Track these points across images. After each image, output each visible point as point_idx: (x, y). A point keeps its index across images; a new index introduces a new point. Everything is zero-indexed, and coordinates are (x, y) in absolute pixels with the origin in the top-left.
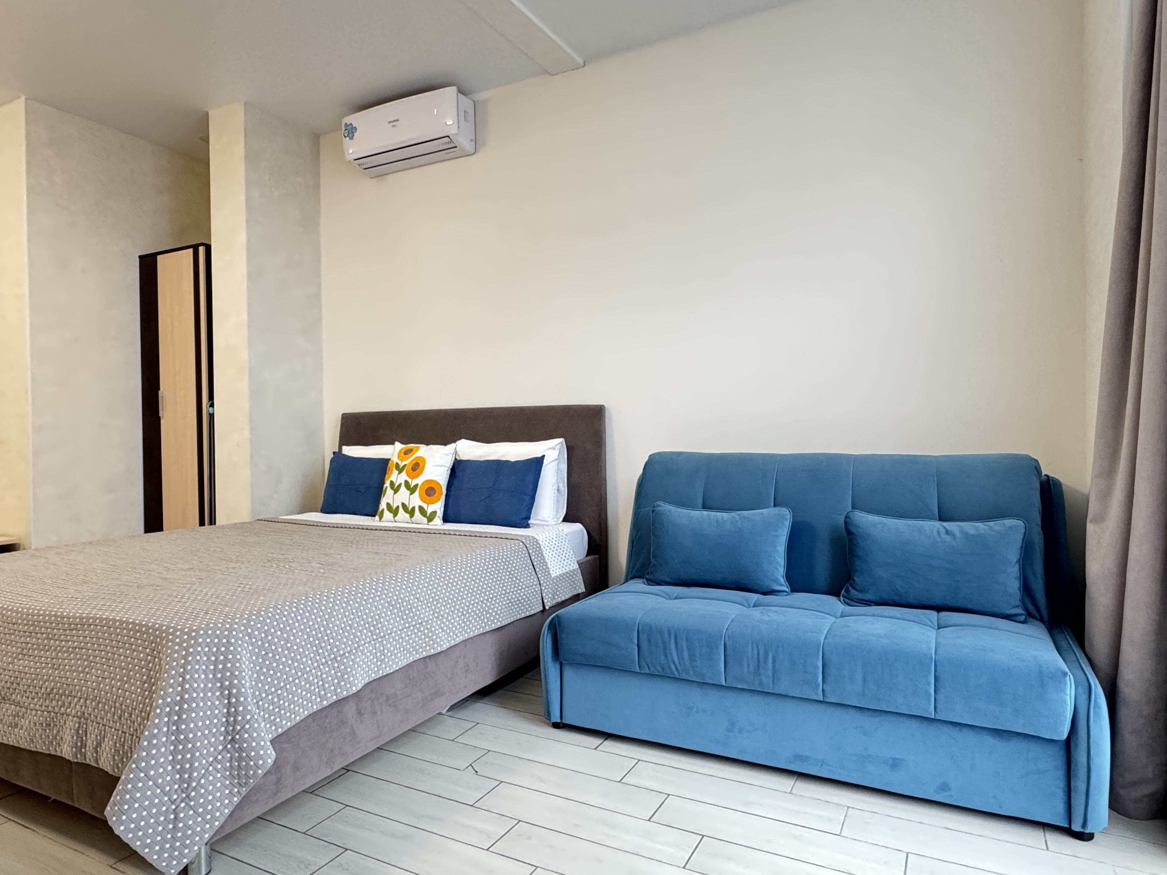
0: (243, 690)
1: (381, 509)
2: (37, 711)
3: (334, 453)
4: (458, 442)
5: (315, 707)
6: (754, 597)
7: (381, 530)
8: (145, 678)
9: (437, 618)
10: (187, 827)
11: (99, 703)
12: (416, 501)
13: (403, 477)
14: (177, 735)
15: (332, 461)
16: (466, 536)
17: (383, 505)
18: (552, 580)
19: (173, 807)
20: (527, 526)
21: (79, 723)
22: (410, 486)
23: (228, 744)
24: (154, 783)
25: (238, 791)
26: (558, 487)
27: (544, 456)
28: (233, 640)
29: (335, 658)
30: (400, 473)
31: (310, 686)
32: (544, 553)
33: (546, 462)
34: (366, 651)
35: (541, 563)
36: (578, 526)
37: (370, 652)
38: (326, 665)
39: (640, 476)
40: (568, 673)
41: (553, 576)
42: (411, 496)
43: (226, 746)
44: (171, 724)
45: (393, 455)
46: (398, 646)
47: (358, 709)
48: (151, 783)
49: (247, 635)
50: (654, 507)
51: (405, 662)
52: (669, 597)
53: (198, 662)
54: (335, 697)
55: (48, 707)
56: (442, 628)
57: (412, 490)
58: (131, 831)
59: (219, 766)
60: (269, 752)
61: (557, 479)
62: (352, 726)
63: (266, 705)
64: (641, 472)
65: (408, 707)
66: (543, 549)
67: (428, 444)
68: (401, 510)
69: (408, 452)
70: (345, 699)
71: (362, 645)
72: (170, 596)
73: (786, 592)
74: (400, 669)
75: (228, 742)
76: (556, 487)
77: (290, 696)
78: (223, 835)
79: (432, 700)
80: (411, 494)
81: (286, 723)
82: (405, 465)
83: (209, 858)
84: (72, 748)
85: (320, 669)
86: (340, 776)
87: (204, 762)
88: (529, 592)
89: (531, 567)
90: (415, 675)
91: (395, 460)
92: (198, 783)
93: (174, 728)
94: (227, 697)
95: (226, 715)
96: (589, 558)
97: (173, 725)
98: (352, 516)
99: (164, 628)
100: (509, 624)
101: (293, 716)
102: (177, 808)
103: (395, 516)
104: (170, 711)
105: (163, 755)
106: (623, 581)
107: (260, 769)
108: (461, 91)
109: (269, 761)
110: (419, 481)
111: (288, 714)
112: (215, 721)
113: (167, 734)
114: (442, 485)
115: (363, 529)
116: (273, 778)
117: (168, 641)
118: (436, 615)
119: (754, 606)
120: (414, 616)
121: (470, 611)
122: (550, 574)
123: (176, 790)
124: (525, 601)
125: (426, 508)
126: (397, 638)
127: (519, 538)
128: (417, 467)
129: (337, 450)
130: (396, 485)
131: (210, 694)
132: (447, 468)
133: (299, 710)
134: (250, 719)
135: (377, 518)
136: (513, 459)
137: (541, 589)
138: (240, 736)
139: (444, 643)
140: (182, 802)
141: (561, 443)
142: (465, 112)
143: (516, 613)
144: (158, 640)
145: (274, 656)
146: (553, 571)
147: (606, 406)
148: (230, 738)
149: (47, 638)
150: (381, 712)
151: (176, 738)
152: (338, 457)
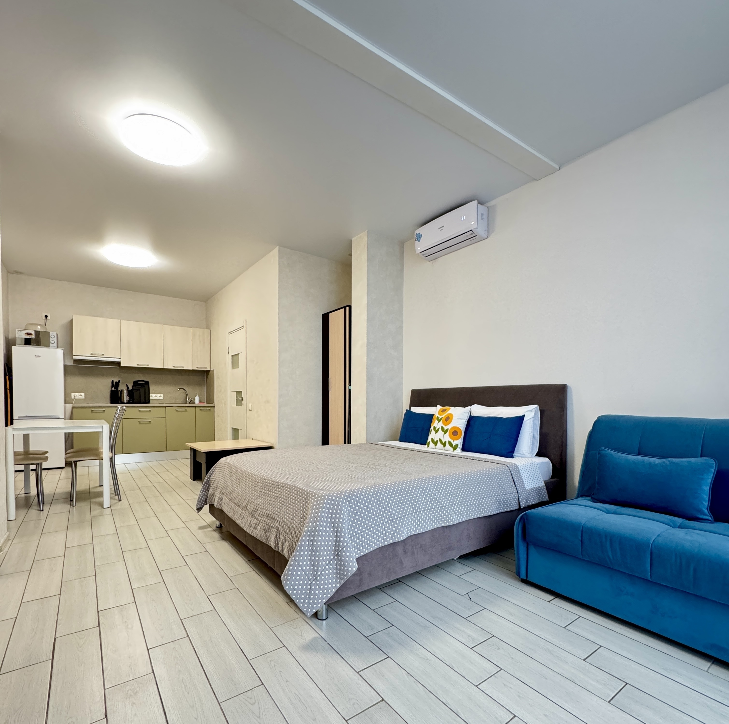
0: (344, 530)
1: (428, 441)
2: (263, 523)
3: (407, 410)
4: (472, 406)
5: (381, 544)
6: (679, 521)
7: (427, 453)
8: (302, 516)
9: (452, 505)
10: (315, 594)
11: (284, 524)
12: (447, 438)
13: (440, 425)
14: (313, 547)
15: (405, 414)
16: (473, 460)
17: (429, 440)
18: (526, 491)
19: (310, 582)
20: (512, 457)
21: (277, 532)
22: (444, 430)
23: (336, 556)
24: (301, 569)
25: (339, 581)
26: (534, 435)
27: (524, 416)
28: (340, 503)
29: (392, 520)
30: (439, 422)
31: (378, 533)
32: (521, 474)
33: (525, 419)
34: (409, 518)
35: (519, 480)
36: (546, 460)
37: (412, 519)
38: (387, 523)
39: (590, 430)
40: (532, 549)
41: (527, 489)
42: (445, 435)
43: (335, 557)
44: (310, 541)
45: (436, 412)
46: (428, 518)
47: (404, 550)
48: (300, 568)
49: (347, 501)
50: (600, 451)
51: (432, 528)
52: (608, 512)
53: (323, 512)
54: (391, 541)
55: (266, 522)
56: (454, 511)
57: (445, 432)
58: (291, 590)
59: (331, 567)
60: (354, 564)
61: (533, 430)
62: (401, 558)
63: (355, 539)
64: (591, 428)
65: (433, 553)
66: (521, 472)
67: (455, 407)
68: (439, 443)
69: (443, 411)
70: (397, 543)
71: (407, 515)
72: (318, 477)
73: (709, 520)
74: (428, 531)
75: (335, 555)
76: (532, 435)
77: (368, 537)
78: (332, 601)
79: (447, 551)
80: (445, 434)
81: (365, 550)
82: (442, 418)
83: (327, 611)
84: (274, 543)
85: (384, 524)
86: (395, 583)
87: (324, 563)
88: (510, 496)
89: (512, 482)
90: (438, 536)
91: (437, 415)
92: (321, 573)
93: (311, 543)
94: (336, 532)
95: (335, 541)
96: (553, 480)
97: (311, 542)
98: (414, 444)
99: (311, 492)
100: (496, 514)
101: (369, 547)
102: (311, 583)
103: (436, 446)
104: (310, 534)
105: (306, 556)
106: (575, 497)
107: (349, 572)
108: (480, 203)
109: (354, 569)
110: (449, 427)
111: (367, 546)
112: (330, 543)
113: (308, 546)
114: (462, 430)
115: (418, 451)
116: (358, 578)
117: (312, 499)
118: (451, 503)
119: (679, 528)
120: (438, 503)
121: (472, 503)
122: (525, 487)
123: (311, 574)
124: (507, 502)
125: (452, 442)
126: (427, 513)
127: (505, 464)
128: (448, 419)
129: (408, 409)
130: (437, 429)
131: (328, 529)
132: (465, 421)
133: (372, 544)
134: (346, 545)
135: (426, 446)
136: (504, 417)
137: (518, 496)
138: (341, 553)
139: (455, 520)
140: (313, 581)
141: (537, 407)
142: (482, 214)
143: (501, 508)
144: (308, 498)
145: (361, 514)
146: (527, 485)
147: (568, 385)
148: (336, 553)
149: (268, 490)
150: (417, 553)
151: (312, 549)
152: (409, 412)
